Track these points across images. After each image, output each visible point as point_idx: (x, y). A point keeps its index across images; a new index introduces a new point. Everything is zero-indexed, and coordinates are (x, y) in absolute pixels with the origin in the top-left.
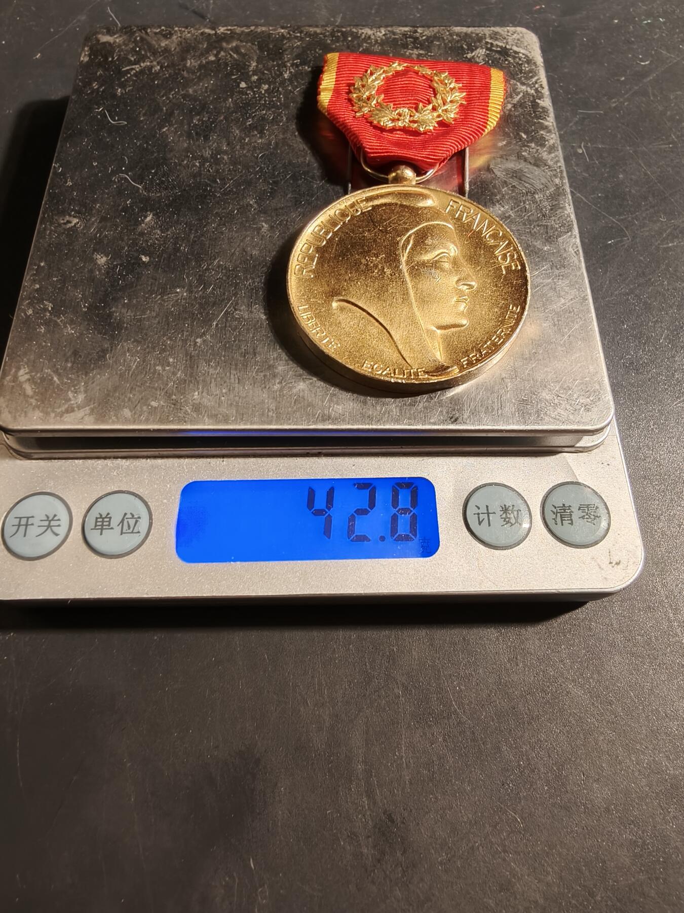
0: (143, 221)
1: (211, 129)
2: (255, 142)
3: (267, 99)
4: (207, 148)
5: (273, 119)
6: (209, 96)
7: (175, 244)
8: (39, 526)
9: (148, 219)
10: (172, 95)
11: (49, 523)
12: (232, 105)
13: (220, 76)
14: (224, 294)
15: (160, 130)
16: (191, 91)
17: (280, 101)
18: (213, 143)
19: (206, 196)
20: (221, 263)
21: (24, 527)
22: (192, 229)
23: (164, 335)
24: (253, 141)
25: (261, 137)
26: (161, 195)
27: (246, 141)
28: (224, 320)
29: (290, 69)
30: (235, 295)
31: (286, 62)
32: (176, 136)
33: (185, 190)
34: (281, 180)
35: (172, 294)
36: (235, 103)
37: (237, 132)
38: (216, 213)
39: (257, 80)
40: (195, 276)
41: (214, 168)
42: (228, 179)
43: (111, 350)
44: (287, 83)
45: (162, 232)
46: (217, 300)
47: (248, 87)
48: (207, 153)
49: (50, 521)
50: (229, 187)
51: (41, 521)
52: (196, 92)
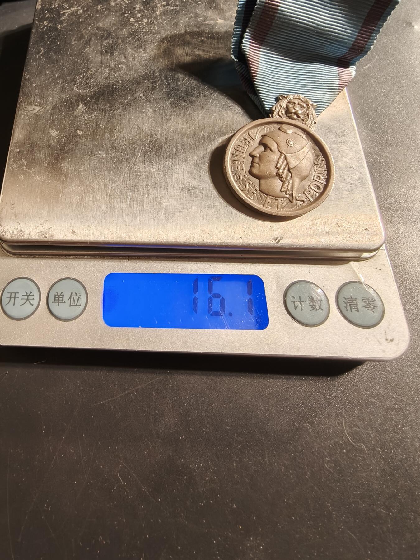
0: (77, 108)
1: (114, 48)
2: (141, 56)
3: (147, 28)
4: (113, 61)
5: (151, 41)
6: (112, 27)
7: (97, 123)
8: (22, 299)
9: (80, 107)
10: (90, 28)
11: (28, 297)
12: (126, 32)
13: (118, 14)
14: (128, 155)
15: (84, 50)
16: (101, 25)
17: (155, 30)
18: (116, 58)
19: (113, 92)
20: (125, 135)
21: (14, 299)
22: (106, 113)
23: (93, 182)
24: (140, 55)
25: (145, 53)
26: (87, 92)
27: (136, 56)
28: (129, 172)
29: (160, 9)
30: (134, 155)
31: (157, 4)
32: (94, 54)
33: (100, 88)
34: (158, 80)
35: (97, 155)
36: (128, 31)
37: (130, 50)
38: (120, 102)
39: (140, 16)
40: (110, 143)
41: (117, 73)
42: (126, 80)
43: (62, 191)
44: (159, 17)
45: (89, 115)
46: (124, 159)
47: (135, 21)
48: (113, 64)
49: (28, 296)
50: (127, 85)
51: (23, 295)
52: (104, 26)
